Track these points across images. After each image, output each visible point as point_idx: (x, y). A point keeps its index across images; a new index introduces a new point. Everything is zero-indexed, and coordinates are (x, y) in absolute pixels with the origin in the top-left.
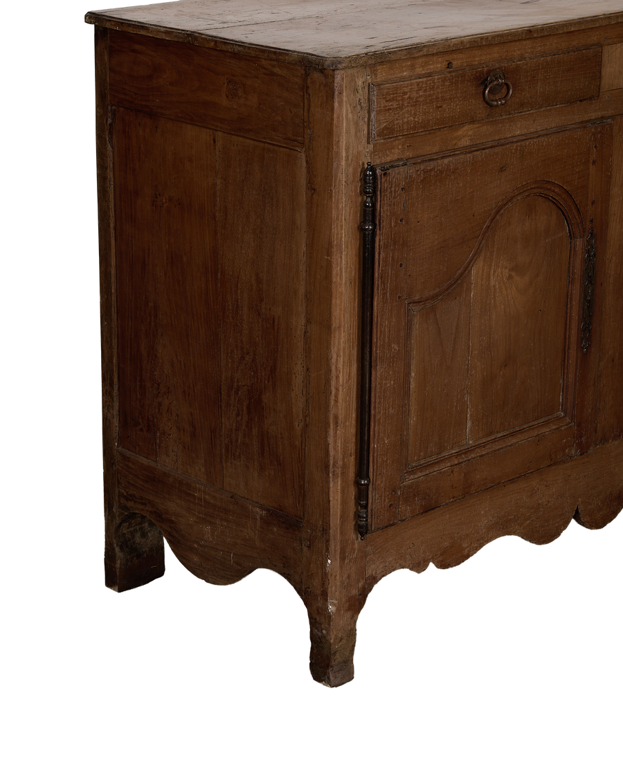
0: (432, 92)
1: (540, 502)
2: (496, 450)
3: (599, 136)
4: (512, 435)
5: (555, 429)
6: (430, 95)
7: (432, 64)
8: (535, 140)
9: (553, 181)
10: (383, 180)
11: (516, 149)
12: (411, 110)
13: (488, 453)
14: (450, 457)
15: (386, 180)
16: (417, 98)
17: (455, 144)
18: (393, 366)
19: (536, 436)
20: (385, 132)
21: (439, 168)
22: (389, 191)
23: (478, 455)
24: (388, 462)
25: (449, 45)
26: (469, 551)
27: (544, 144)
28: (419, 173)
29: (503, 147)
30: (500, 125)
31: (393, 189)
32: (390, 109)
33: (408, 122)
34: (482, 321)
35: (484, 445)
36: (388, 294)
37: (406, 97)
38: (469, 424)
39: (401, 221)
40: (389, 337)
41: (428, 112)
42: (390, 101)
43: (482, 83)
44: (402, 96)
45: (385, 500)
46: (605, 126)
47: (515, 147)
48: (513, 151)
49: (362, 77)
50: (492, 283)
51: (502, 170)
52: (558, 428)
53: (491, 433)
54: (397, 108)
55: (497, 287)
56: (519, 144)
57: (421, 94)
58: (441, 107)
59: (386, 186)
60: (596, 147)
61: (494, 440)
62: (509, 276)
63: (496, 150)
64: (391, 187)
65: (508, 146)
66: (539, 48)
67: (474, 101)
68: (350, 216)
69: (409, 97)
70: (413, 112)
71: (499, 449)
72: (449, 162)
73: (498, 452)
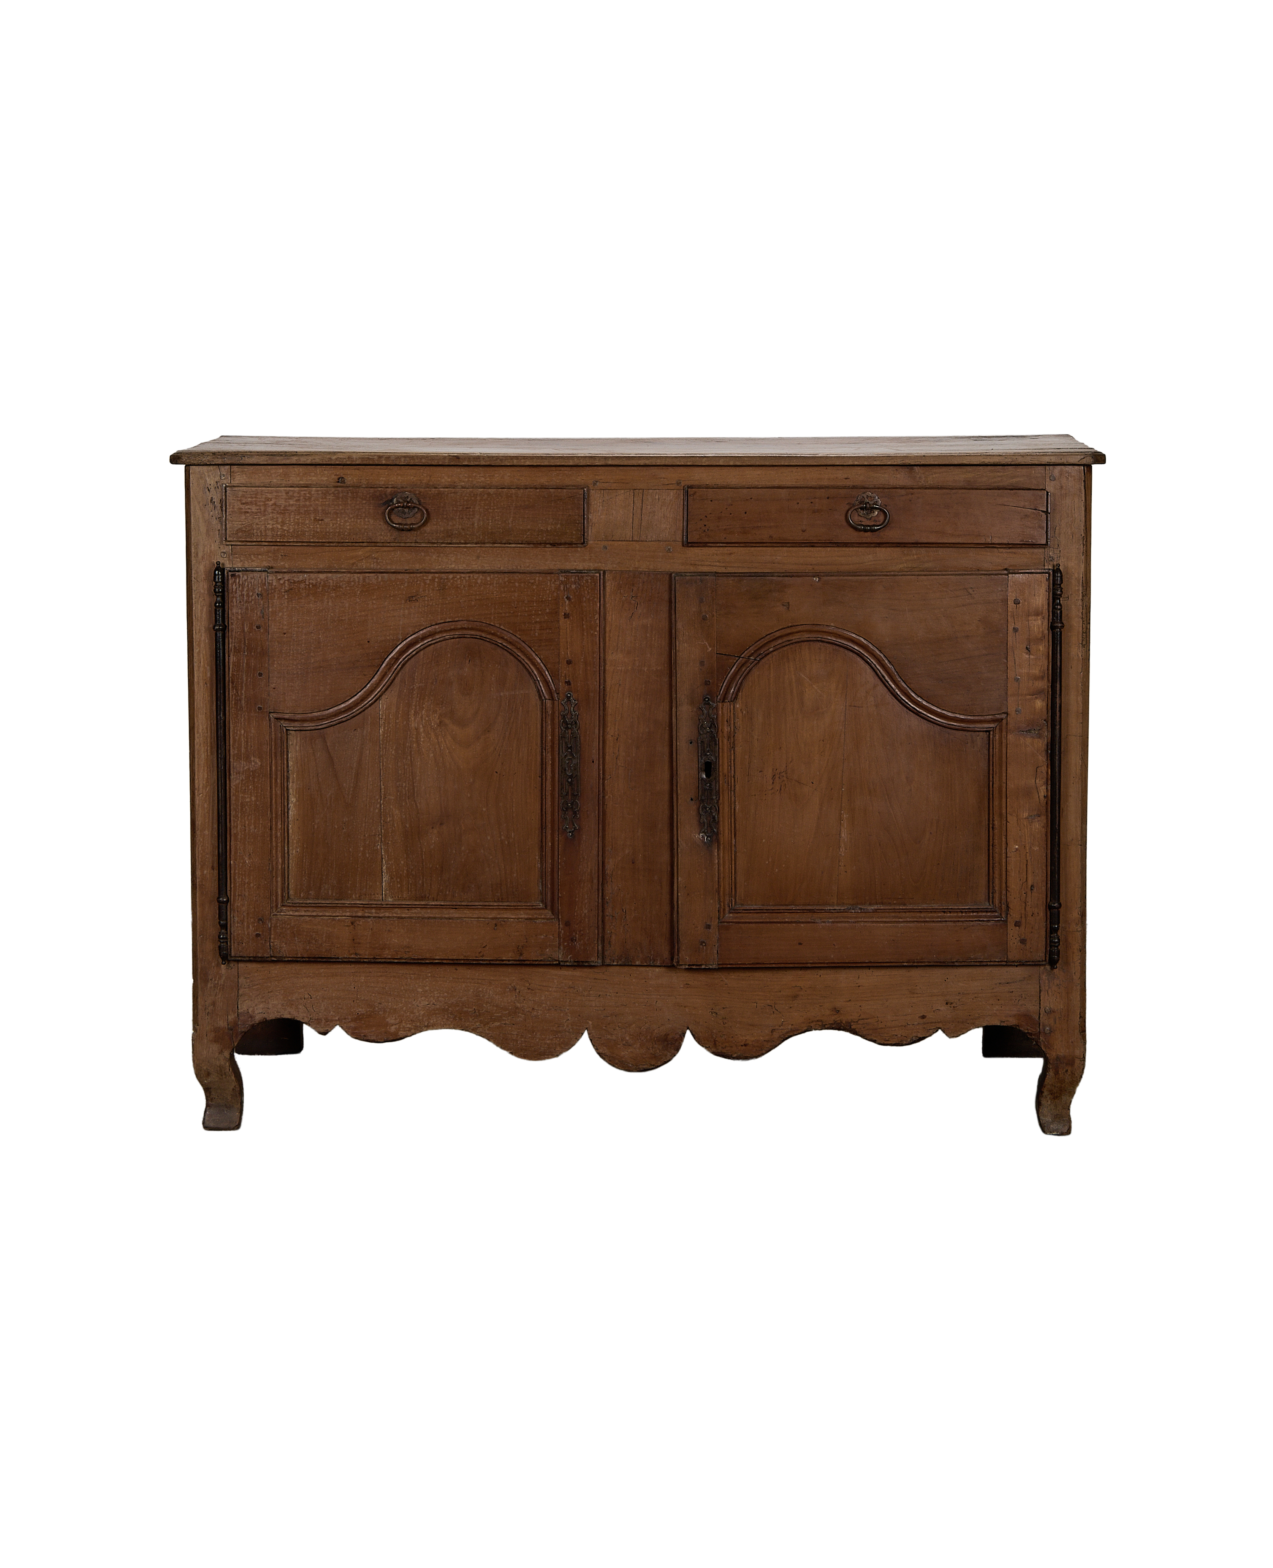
0: (308, 503)
1: (518, 1005)
2: (425, 918)
3: (573, 587)
4: (455, 907)
5: (527, 919)
6: (304, 506)
7: (314, 476)
8: (463, 575)
9: (498, 625)
10: (230, 582)
11: (433, 579)
12: (277, 518)
13: (411, 918)
14: (352, 906)
15: (235, 582)
16: (285, 506)
17: (353, 564)
18: (254, 782)
19: (492, 919)
20: (240, 534)
21: (311, 581)
22: (239, 593)
23: (395, 915)
24: (252, 885)
25: (330, 459)
26: (398, 1030)
27: (479, 581)
28: (282, 582)
29: (412, 575)
30: (423, 554)
31: (245, 593)
32: (248, 512)
33: (272, 529)
34: (399, 764)
35: (409, 907)
36: (243, 702)
37: (271, 503)
38: (385, 878)
39: (258, 627)
40: (246, 748)
41: (302, 523)
42: (246, 503)
43: (384, 504)
44: (264, 502)
45: (248, 927)
46: (583, 577)
47: (430, 577)
48: (428, 582)
49: (215, 477)
50: (413, 725)
51: (410, 599)
52: (530, 919)
53: (422, 898)
54: (256, 513)
55: (422, 730)
56: (437, 575)
57: (291, 503)
58: (322, 520)
59: (234, 587)
60: (568, 598)
61: (424, 907)
62: (440, 722)
63: (400, 576)
64: (243, 590)
65: (418, 575)
66: (483, 479)
67: (372, 522)
68: (201, 614)
69: (275, 504)
70: (280, 520)
71: (429, 918)
72: (327, 577)
73: (426, 921)
